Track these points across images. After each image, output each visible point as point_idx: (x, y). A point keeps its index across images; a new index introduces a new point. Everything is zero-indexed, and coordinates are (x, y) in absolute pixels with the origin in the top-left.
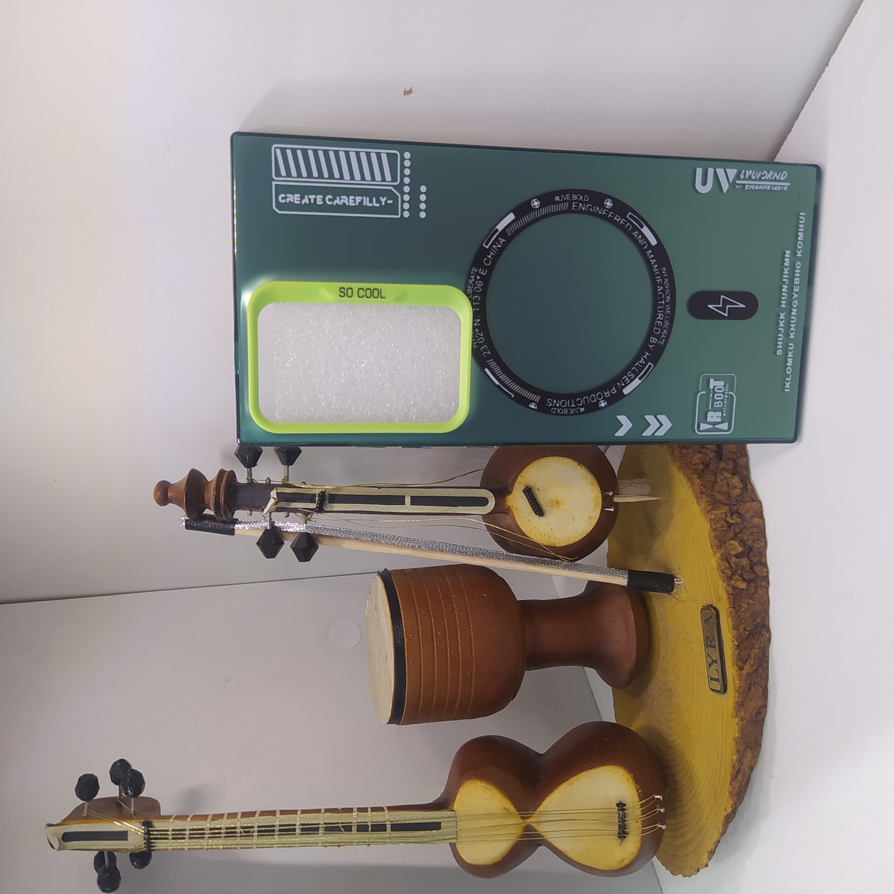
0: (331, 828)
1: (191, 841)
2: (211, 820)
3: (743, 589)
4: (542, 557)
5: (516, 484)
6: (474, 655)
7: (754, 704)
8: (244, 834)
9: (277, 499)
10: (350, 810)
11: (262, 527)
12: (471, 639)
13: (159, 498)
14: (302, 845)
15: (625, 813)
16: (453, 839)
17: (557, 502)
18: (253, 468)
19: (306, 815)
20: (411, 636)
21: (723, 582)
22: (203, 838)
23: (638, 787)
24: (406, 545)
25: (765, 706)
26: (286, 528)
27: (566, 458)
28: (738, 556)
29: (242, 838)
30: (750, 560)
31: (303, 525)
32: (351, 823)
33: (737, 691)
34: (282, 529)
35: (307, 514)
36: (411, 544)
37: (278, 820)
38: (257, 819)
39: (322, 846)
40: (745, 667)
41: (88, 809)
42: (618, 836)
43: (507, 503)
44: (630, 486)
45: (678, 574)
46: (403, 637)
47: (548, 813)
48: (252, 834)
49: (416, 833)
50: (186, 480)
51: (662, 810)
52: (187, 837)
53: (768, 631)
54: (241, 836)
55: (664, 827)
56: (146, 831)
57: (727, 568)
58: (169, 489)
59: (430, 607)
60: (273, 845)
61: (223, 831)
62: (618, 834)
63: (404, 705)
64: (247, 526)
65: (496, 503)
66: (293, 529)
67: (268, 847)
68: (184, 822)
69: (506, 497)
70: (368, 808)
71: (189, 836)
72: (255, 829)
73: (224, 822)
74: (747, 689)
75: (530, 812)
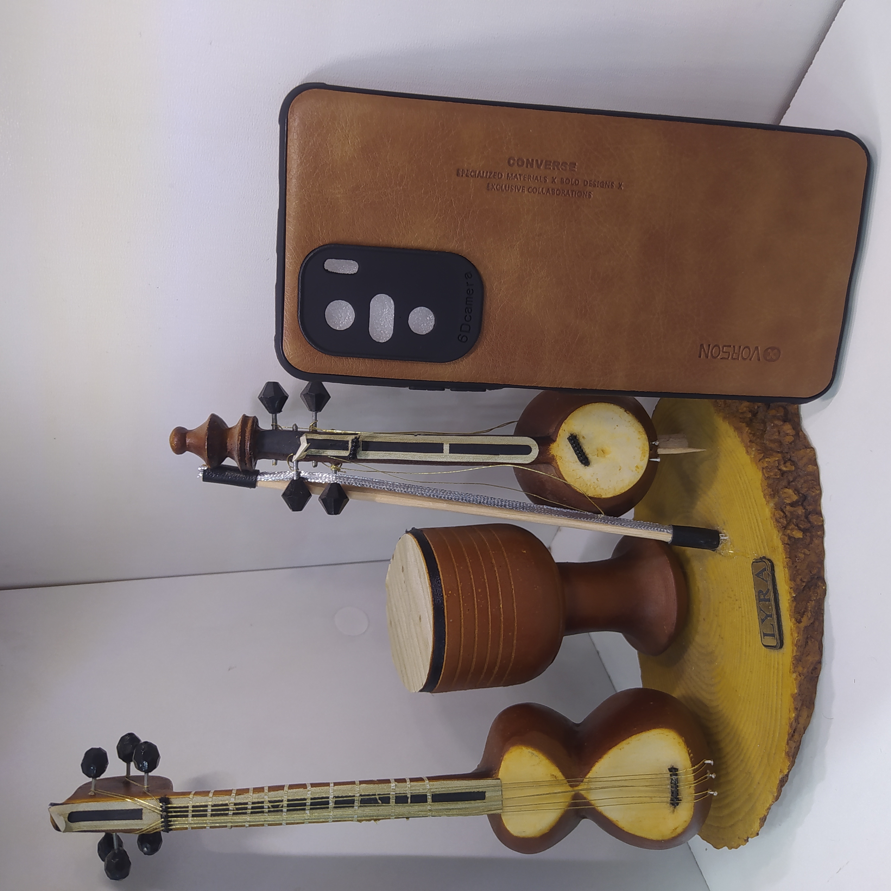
0: (368, 801)
1: (213, 818)
2: (236, 795)
3: (799, 538)
4: (583, 511)
5: (560, 430)
6: (516, 614)
7: (811, 659)
9: (309, 444)
10: (388, 781)
11: (287, 478)
12: (512, 596)
13: (175, 445)
14: (336, 819)
15: (677, 778)
16: (498, 810)
17: (603, 451)
18: (278, 415)
19: (339, 786)
20: (450, 592)
21: (778, 531)
22: (227, 815)
23: (690, 751)
24: (442, 498)
25: (820, 662)
26: (314, 479)
27: (613, 405)
28: (792, 505)
29: (269, 814)
30: (804, 508)
31: (332, 476)
32: (389, 794)
33: (796, 645)
34: (309, 480)
35: (337, 463)
36: (447, 497)
37: (309, 792)
38: (286, 792)
39: (358, 821)
40: (802, 620)
41: (95, 786)
42: (671, 803)
43: (551, 452)
44: (668, 440)
45: (724, 529)
46: (442, 594)
47: (599, 779)
48: (281, 809)
49: (459, 804)
50: (206, 426)
53: (824, 583)
54: (269, 812)
55: (715, 794)
56: (164, 808)
57: (781, 517)
58: (187, 436)
59: (469, 563)
60: (305, 821)
61: (249, 806)
62: (670, 801)
63: (442, 668)
64: (270, 477)
65: (539, 452)
66: (321, 480)
67: (298, 823)
68: (205, 797)
69: (550, 446)
70: (406, 779)
71: (210, 813)
72: (284, 803)
73: (250, 797)
74: (805, 643)
75: (579, 779)
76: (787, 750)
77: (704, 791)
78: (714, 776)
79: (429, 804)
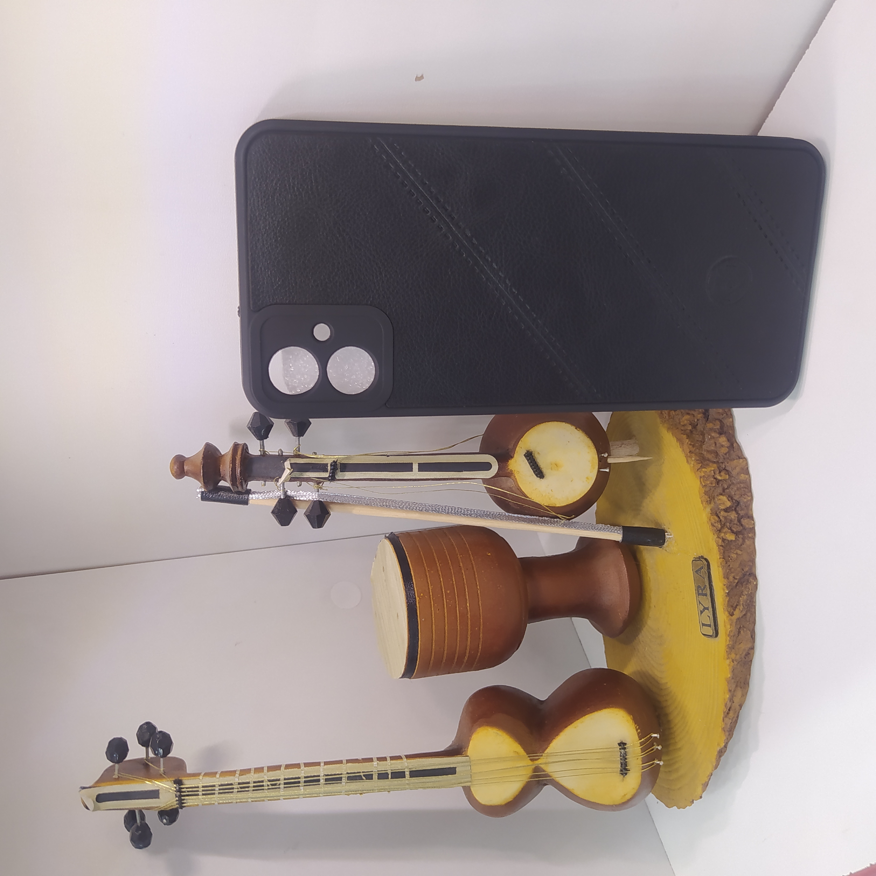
1: (220, 796)
2: (239, 776)
3: (732, 540)
4: (542, 517)
5: (517, 448)
6: (481, 611)
7: (744, 646)
9: (292, 470)
10: (370, 760)
11: (275, 497)
12: (478, 595)
13: (176, 472)
14: (326, 794)
15: (626, 751)
16: (468, 782)
17: (556, 465)
19: (329, 766)
20: (422, 595)
21: (714, 534)
22: (232, 792)
23: (638, 727)
24: (414, 509)
25: (753, 648)
26: (299, 497)
27: (564, 423)
28: (726, 510)
29: (269, 790)
30: (737, 513)
31: (315, 494)
32: (372, 771)
33: (729, 635)
34: (295, 498)
35: (318, 483)
36: (418, 508)
37: (303, 772)
38: (283, 772)
39: (346, 794)
40: (735, 613)
41: (118, 771)
42: (621, 773)
43: (509, 467)
44: (620, 447)
45: (669, 528)
46: (415, 596)
47: (555, 754)
48: (280, 786)
49: (434, 778)
50: (202, 454)
51: (659, 748)
53: (755, 579)
55: (661, 763)
56: (178, 788)
57: (716, 522)
58: (185, 464)
59: (439, 567)
60: (301, 796)
61: (252, 785)
62: (620, 771)
63: (417, 660)
64: (260, 496)
65: (498, 468)
66: (306, 497)
67: (294, 798)
68: (213, 778)
69: (508, 462)
70: (387, 757)
71: (218, 791)
72: (281, 781)
73: (252, 777)
74: (737, 633)
75: (538, 754)
76: (723, 727)
77: (651, 762)
79: (408, 780)
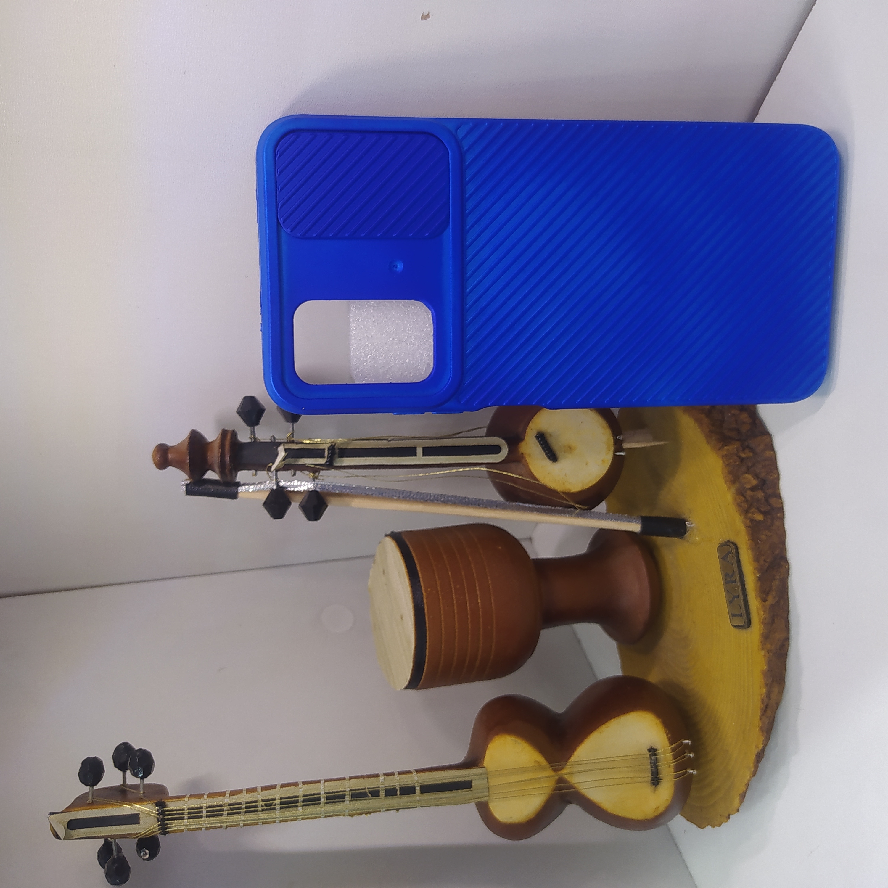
0: (357, 795)
1: (209, 819)
3: (760, 521)
4: (556, 506)
5: (528, 430)
6: (493, 608)
7: (778, 636)
8: (266, 808)
9: (287, 454)
10: (377, 776)
13: (158, 461)
14: (328, 814)
15: (656, 758)
16: (485, 797)
17: (569, 447)
18: (256, 428)
20: (429, 590)
21: (740, 515)
22: (222, 815)
23: (667, 732)
24: (419, 500)
25: (787, 639)
28: (753, 489)
29: (263, 812)
30: (764, 492)
31: (310, 484)
32: (379, 787)
33: (762, 623)
35: (315, 471)
36: (422, 498)
37: (302, 789)
38: (278, 791)
39: (350, 815)
40: (767, 599)
41: (93, 795)
42: (652, 783)
43: (520, 450)
44: (633, 434)
45: (689, 517)
46: (422, 591)
47: (580, 763)
48: (275, 806)
49: (448, 794)
50: (188, 440)
52: (204, 815)
53: (787, 562)
54: (263, 810)
55: (694, 772)
56: (160, 811)
57: (743, 501)
58: (169, 452)
59: (446, 561)
60: (298, 817)
61: (244, 806)
62: (651, 781)
63: (425, 664)
64: (251, 488)
65: (508, 451)
66: (300, 488)
67: (291, 820)
68: (200, 799)
69: (519, 444)
70: (395, 772)
71: (206, 814)
72: (277, 801)
73: (243, 796)
74: (771, 621)
75: (562, 764)
76: (761, 726)
77: (683, 770)
78: (692, 755)
79: (419, 796)
